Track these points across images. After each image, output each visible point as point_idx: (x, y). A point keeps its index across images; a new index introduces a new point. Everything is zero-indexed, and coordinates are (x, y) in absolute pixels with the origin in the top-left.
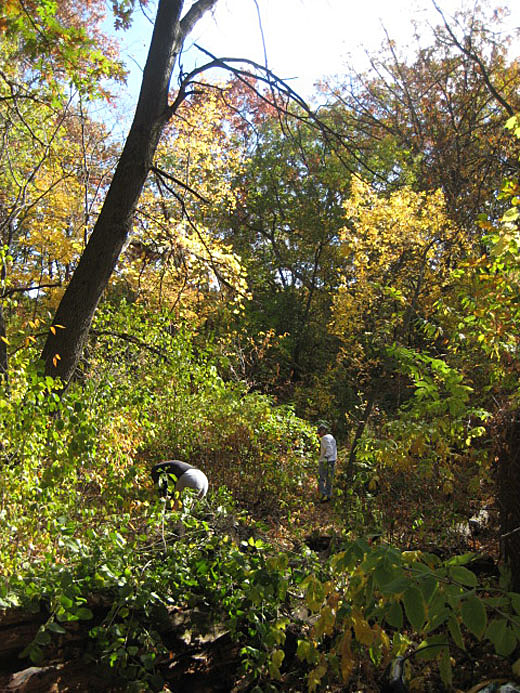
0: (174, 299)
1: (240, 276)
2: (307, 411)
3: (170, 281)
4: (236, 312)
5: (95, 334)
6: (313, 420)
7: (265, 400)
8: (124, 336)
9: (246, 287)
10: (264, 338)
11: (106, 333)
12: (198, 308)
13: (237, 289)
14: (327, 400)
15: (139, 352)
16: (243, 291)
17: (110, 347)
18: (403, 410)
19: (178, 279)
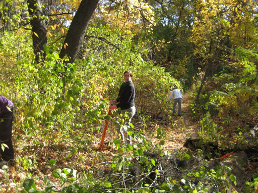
0: (122, 25)
1: (152, 16)
2: (176, 75)
3: (121, 18)
4: (149, 31)
5: (88, 37)
6: (178, 79)
7: (163, 69)
8: (100, 38)
9: (154, 21)
10: (160, 43)
11: (93, 37)
12: (132, 30)
13: (150, 21)
14: (184, 70)
15: (107, 46)
16: (152, 22)
17: (94, 43)
18: (215, 76)
19: (124, 17)
